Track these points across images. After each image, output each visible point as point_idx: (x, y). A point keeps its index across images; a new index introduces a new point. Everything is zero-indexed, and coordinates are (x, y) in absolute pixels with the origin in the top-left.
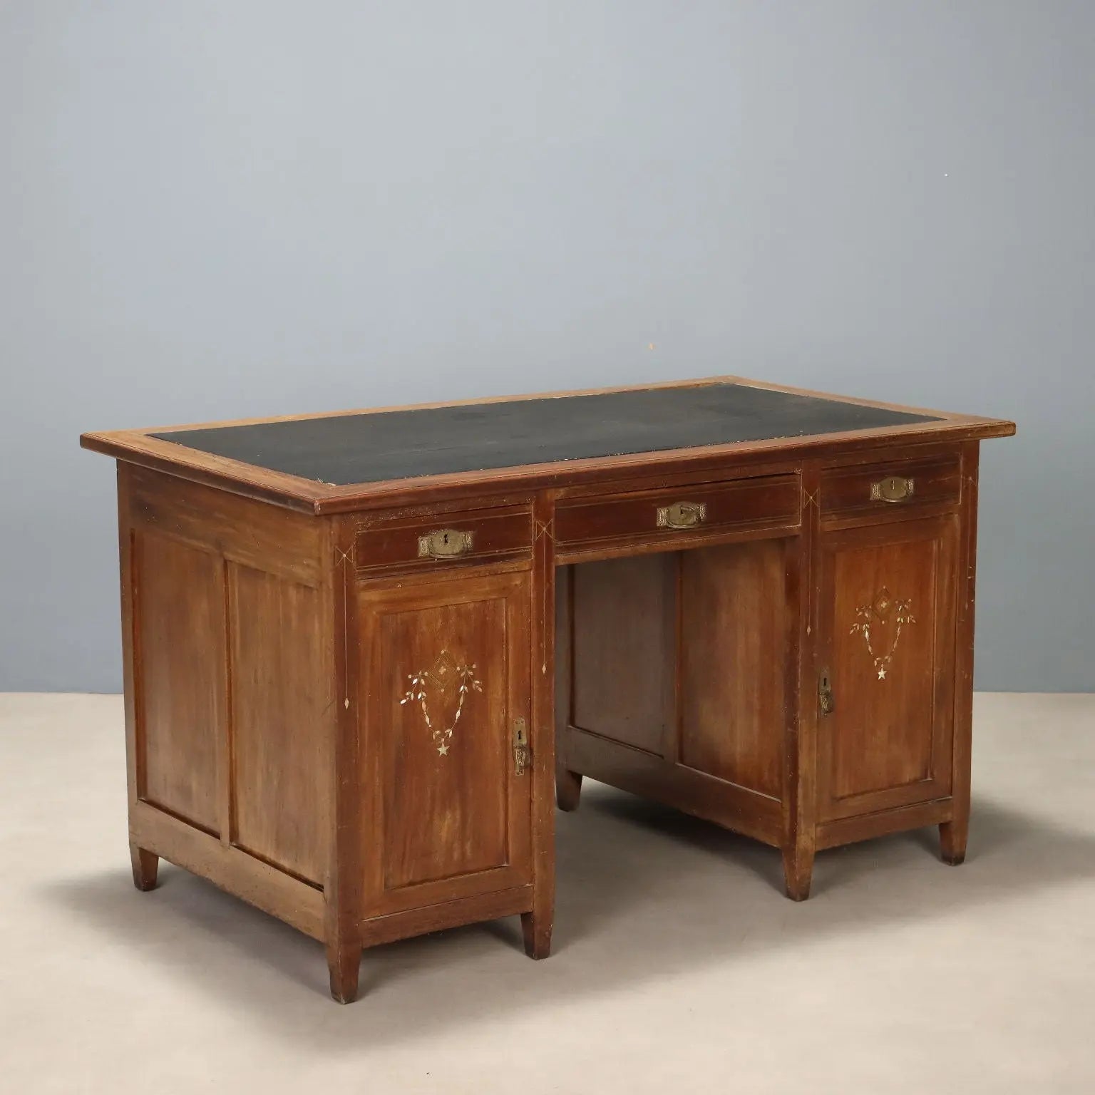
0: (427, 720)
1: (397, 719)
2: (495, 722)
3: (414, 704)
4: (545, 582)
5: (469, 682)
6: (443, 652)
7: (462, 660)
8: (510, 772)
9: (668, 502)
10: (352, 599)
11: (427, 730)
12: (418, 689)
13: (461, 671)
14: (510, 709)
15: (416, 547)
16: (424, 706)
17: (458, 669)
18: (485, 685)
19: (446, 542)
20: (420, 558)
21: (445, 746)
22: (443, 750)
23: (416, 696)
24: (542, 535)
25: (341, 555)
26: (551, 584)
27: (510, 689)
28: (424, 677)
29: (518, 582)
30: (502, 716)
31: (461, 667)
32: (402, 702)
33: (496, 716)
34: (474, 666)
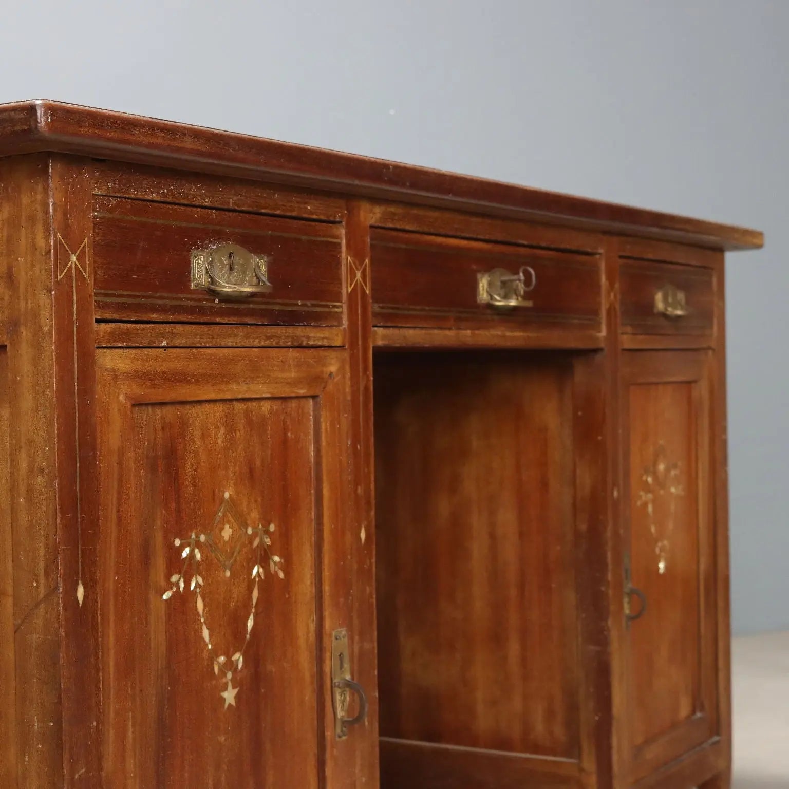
0: (206, 633)
1: (158, 635)
2: (302, 642)
3: (183, 600)
4: (361, 374)
5: (264, 561)
6: (227, 495)
7: (255, 515)
8: (328, 734)
9: (489, 264)
10: (87, 359)
11: (205, 655)
12: (188, 569)
13: (255, 534)
14: (326, 614)
15: (185, 269)
16: (200, 605)
17: (250, 531)
18: (287, 566)
19: (231, 269)
20: (194, 292)
21: (234, 687)
22: (229, 696)
23: (187, 584)
24: (356, 285)
25: (68, 259)
26: (368, 377)
27: (326, 573)
28: (198, 544)
29: (333, 369)
30: (312, 627)
31: (253, 528)
32: (165, 597)
33: (305, 626)
34: (272, 528)
